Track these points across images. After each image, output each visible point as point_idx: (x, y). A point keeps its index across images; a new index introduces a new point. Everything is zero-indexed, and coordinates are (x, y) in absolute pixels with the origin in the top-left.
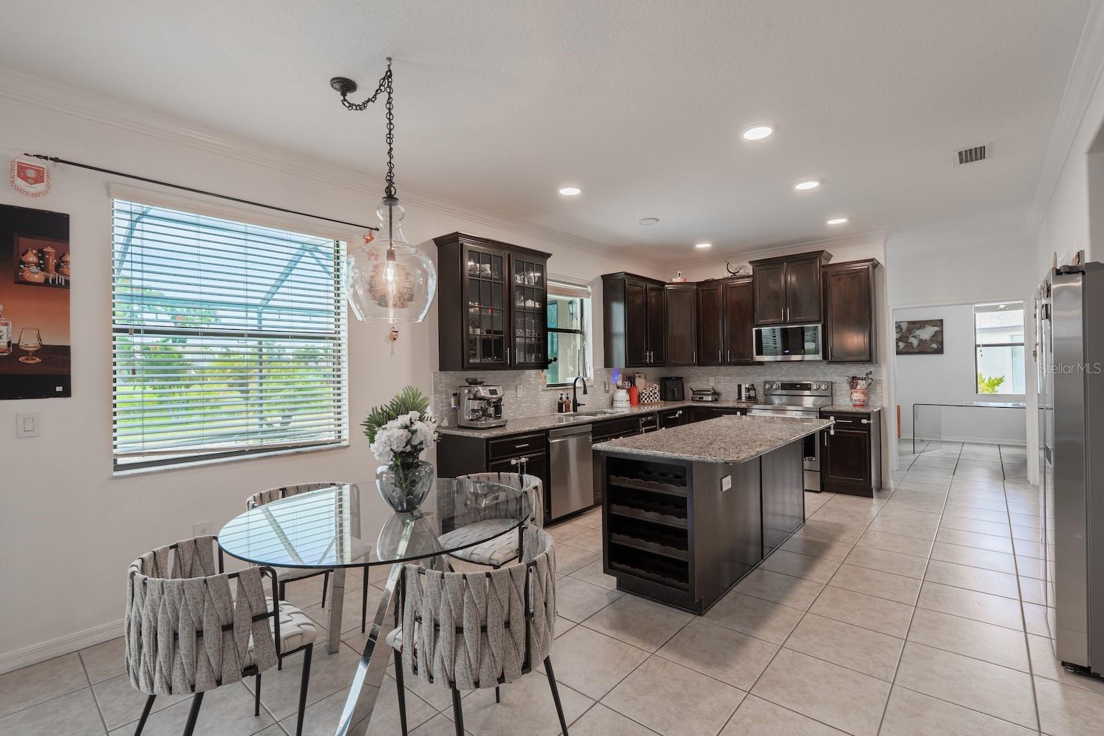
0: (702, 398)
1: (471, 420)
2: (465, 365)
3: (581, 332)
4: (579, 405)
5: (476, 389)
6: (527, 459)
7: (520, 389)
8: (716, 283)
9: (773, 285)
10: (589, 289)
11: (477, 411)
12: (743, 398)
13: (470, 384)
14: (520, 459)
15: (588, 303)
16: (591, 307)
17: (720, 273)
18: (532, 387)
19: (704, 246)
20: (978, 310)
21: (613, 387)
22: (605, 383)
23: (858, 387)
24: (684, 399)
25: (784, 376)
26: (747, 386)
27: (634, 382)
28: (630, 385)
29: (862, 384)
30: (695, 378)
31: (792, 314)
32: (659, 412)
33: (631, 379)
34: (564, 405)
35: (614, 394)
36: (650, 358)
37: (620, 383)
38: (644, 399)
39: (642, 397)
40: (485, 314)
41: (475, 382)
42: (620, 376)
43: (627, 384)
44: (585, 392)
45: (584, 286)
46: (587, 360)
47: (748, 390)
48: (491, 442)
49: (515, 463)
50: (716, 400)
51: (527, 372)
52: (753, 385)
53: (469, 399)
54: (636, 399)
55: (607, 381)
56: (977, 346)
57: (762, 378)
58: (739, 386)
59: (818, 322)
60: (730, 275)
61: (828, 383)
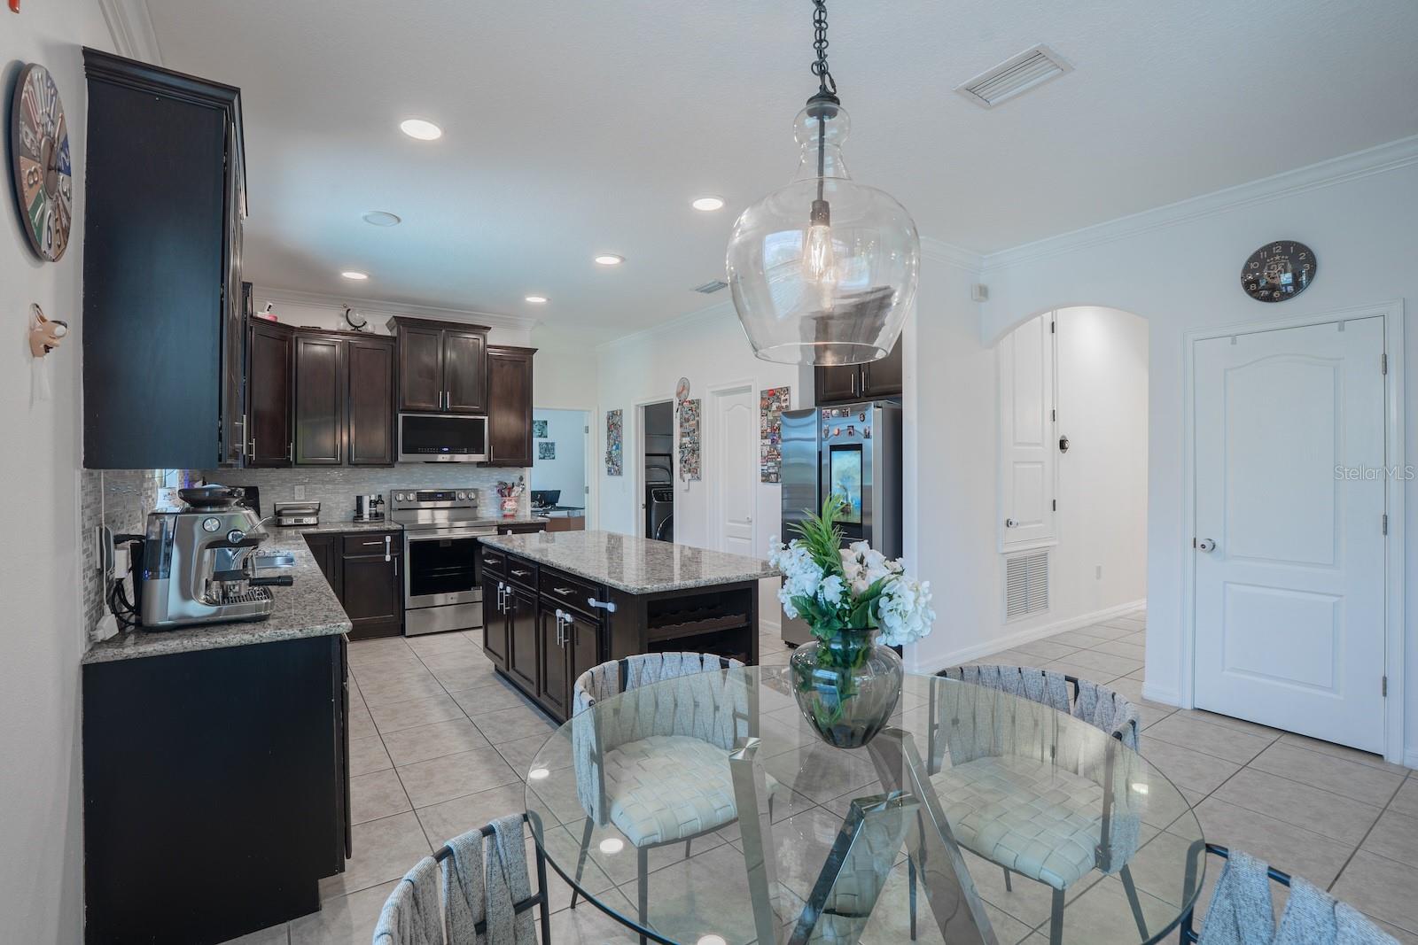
9: (426, 359)
12: (366, 517)
19: (354, 276)
26: (373, 498)
31: (453, 400)
47: (373, 503)
50: (318, 523)
52: (380, 496)
57: (386, 486)
58: (359, 499)
59: (482, 414)
60: (349, 328)
61: (476, 491)
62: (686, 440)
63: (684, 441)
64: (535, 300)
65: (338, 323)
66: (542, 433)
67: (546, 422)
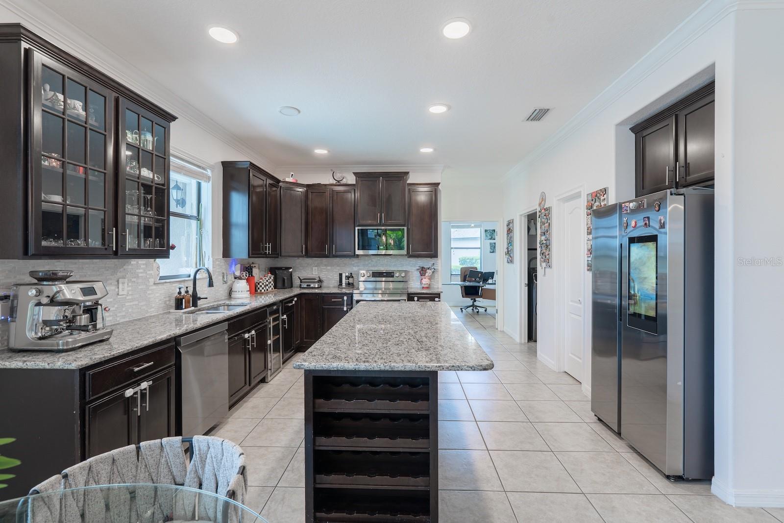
0: (310, 285)
1: (40, 338)
2: (32, 250)
3: (198, 218)
4: (200, 298)
5: (55, 289)
6: (151, 383)
7: (123, 283)
8: (324, 187)
10: (209, 173)
11: (57, 322)
12: (344, 285)
13: (41, 280)
14: (139, 385)
15: (207, 188)
16: (211, 191)
17: (325, 179)
18: (140, 281)
19: (320, 152)
20: (453, 227)
21: (231, 278)
22: (223, 273)
23: (427, 274)
24: (292, 287)
25: (374, 266)
26: (347, 275)
27: (252, 272)
28: (248, 275)
29: (429, 272)
30: (300, 268)
31: (387, 218)
32: (281, 301)
33: (248, 269)
34: (184, 300)
35: (232, 285)
36: (269, 250)
37: (238, 273)
38: (261, 288)
39: (259, 286)
40: (73, 173)
41: (53, 278)
42: (239, 266)
43: (244, 274)
44: (211, 284)
45: (203, 169)
46: (204, 249)
47: (348, 277)
48: (91, 372)
49: (132, 394)
50: (320, 287)
51: (134, 262)
52: (351, 274)
53: (39, 304)
54: (255, 290)
55: (225, 272)
56: (451, 248)
58: (341, 275)
59: (404, 226)
60: (334, 182)
61: (405, 271)
62: (543, 238)
63: (542, 239)
64: (427, 150)
65: (329, 180)
66: (492, 237)
67: (494, 230)
